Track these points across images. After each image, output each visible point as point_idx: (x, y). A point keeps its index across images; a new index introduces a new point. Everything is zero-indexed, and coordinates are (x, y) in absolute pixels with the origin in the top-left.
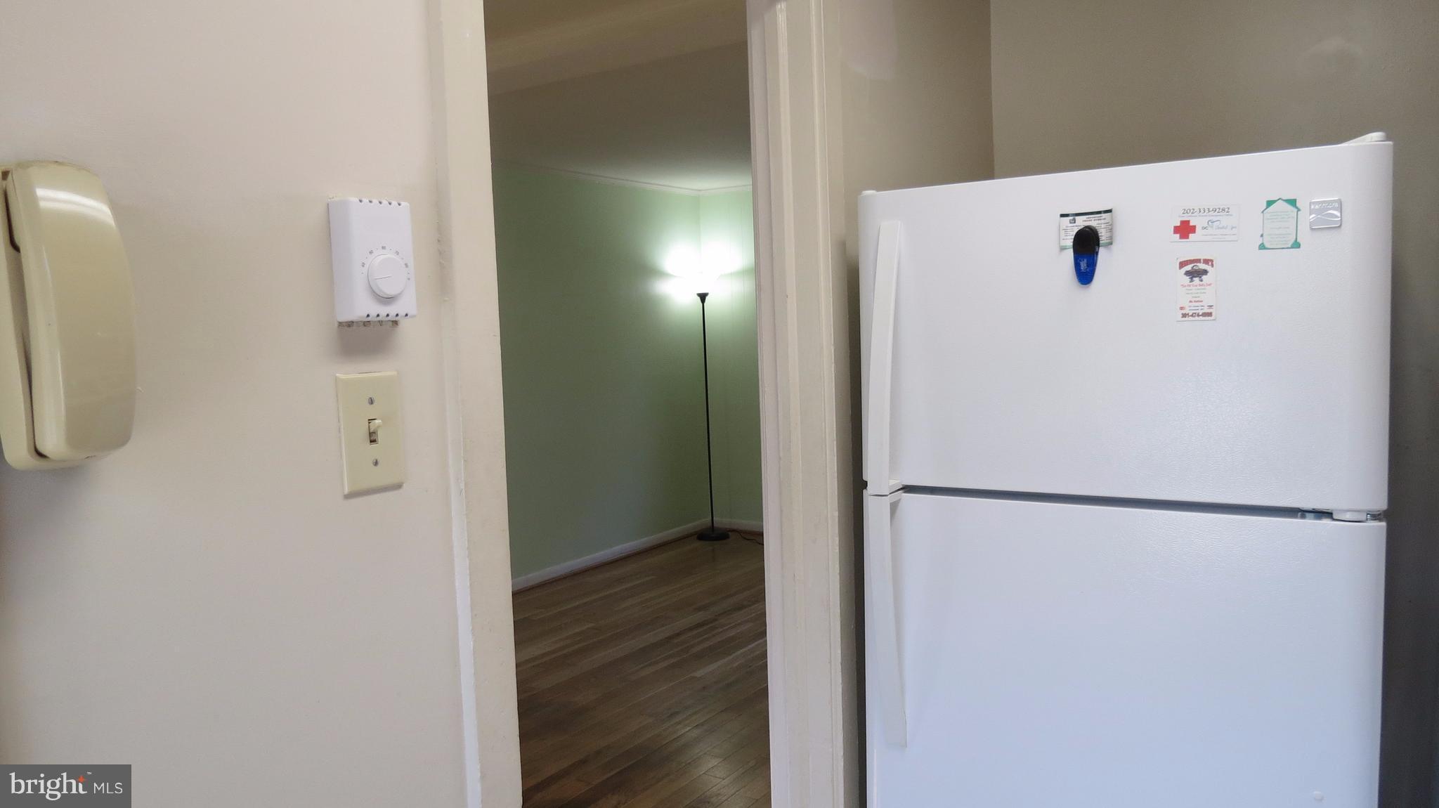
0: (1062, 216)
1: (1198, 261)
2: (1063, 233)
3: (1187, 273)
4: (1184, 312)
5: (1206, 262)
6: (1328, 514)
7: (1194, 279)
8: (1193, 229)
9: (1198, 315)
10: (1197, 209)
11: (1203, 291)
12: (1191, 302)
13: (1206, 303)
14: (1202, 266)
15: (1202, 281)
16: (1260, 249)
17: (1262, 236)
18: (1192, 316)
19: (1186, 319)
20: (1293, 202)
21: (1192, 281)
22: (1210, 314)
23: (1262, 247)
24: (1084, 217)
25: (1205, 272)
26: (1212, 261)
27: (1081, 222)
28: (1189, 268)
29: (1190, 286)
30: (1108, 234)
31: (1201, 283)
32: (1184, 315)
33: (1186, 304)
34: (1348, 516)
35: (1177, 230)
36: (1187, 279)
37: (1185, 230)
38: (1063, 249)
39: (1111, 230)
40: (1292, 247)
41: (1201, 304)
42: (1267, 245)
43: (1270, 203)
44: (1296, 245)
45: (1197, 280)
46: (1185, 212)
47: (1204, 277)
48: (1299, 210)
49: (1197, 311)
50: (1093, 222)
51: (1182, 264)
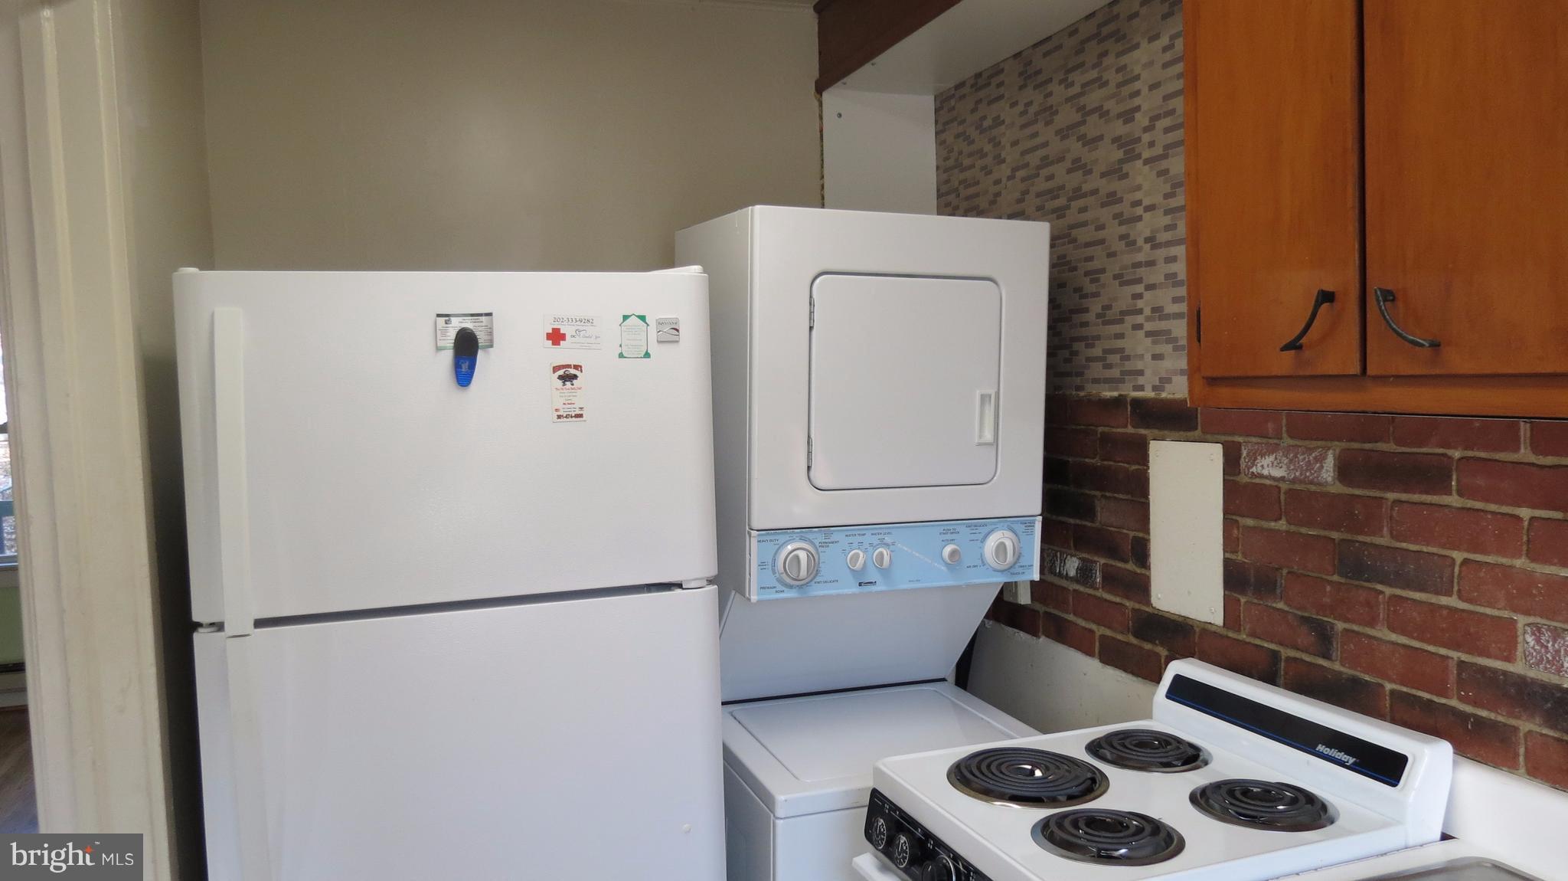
0: (439, 316)
1: (569, 366)
2: (439, 332)
3: (560, 377)
4: (559, 413)
5: (576, 367)
6: (679, 586)
7: (567, 383)
8: (563, 337)
9: (572, 417)
10: (565, 319)
11: (574, 394)
12: (564, 404)
13: (577, 406)
14: (572, 371)
15: (572, 385)
16: (620, 357)
17: (621, 346)
18: (566, 417)
19: (562, 420)
20: (642, 318)
21: (564, 385)
22: (580, 416)
23: (621, 356)
24: (460, 319)
25: (575, 377)
26: (581, 367)
27: (457, 324)
28: (561, 372)
29: (562, 389)
30: (487, 337)
31: (573, 387)
32: (559, 417)
33: (560, 406)
34: (693, 585)
35: (549, 336)
36: (560, 382)
37: (556, 337)
38: (438, 349)
39: (491, 333)
40: (644, 357)
41: (572, 406)
42: (625, 355)
43: (625, 318)
44: (647, 355)
45: (568, 383)
46: (556, 320)
47: (575, 382)
48: (648, 325)
49: (570, 413)
50: (469, 324)
51: (556, 369)
